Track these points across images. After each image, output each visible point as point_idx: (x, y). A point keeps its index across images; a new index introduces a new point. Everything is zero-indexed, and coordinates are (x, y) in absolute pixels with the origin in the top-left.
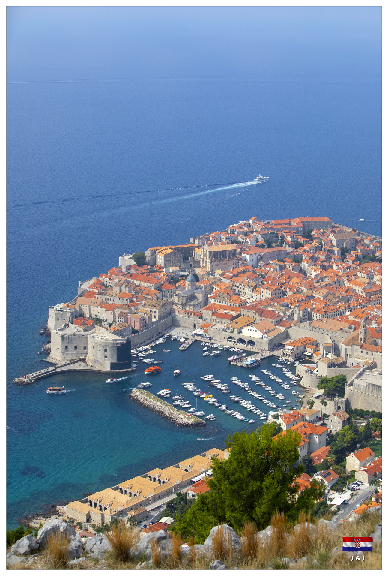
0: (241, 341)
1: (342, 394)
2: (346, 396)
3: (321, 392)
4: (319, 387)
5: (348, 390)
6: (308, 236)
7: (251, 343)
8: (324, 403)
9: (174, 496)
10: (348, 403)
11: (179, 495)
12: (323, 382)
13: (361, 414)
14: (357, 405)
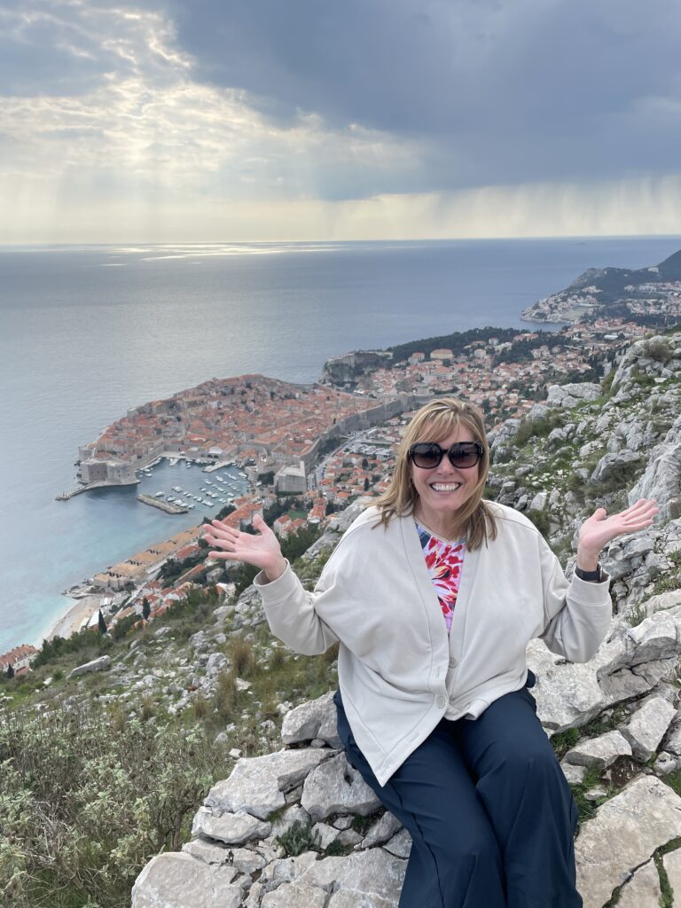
0: (210, 456)
1: (272, 483)
2: (275, 484)
3: (259, 483)
4: (258, 480)
5: (276, 478)
6: (249, 386)
7: (216, 457)
8: (262, 490)
9: (165, 561)
10: (277, 487)
11: (168, 560)
12: (261, 477)
13: (284, 494)
14: (283, 488)
